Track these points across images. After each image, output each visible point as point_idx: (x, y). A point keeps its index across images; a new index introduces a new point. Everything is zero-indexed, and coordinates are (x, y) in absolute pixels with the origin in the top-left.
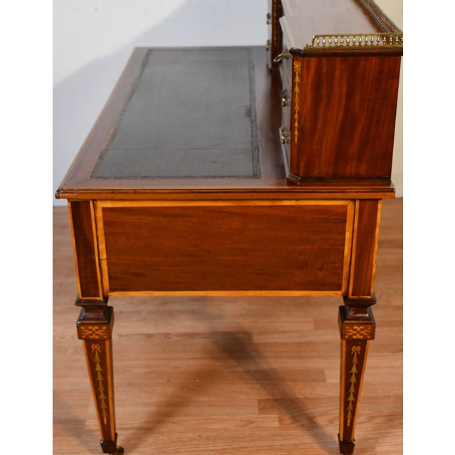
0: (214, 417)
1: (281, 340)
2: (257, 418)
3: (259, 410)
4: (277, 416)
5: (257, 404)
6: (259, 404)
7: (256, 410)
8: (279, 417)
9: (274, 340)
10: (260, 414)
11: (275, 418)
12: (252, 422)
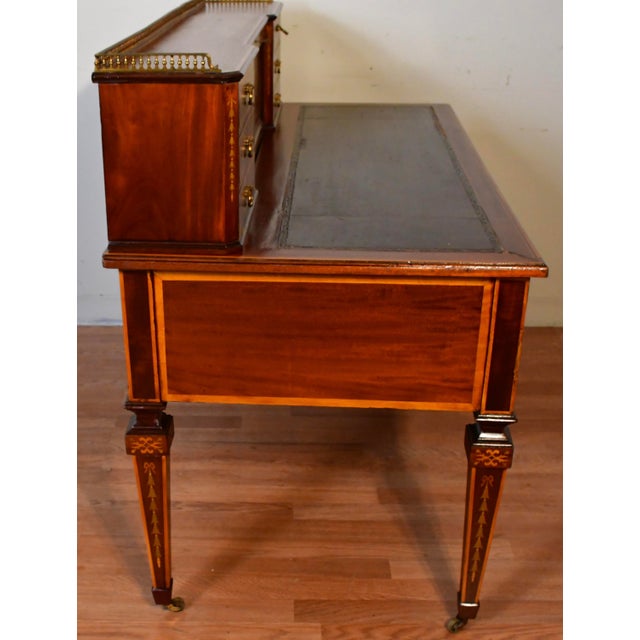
0: (230, 623)
1: (331, 517)
2: (290, 627)
3: (295, 615)
4: (319, 625)
5: (292, 606)
6: (296, 607)
7: (291, 615)
8: (322, 627)
9: (321, 517)
10: (295, 621)
11: (316, 628)
12: (285, 633)
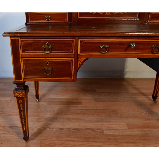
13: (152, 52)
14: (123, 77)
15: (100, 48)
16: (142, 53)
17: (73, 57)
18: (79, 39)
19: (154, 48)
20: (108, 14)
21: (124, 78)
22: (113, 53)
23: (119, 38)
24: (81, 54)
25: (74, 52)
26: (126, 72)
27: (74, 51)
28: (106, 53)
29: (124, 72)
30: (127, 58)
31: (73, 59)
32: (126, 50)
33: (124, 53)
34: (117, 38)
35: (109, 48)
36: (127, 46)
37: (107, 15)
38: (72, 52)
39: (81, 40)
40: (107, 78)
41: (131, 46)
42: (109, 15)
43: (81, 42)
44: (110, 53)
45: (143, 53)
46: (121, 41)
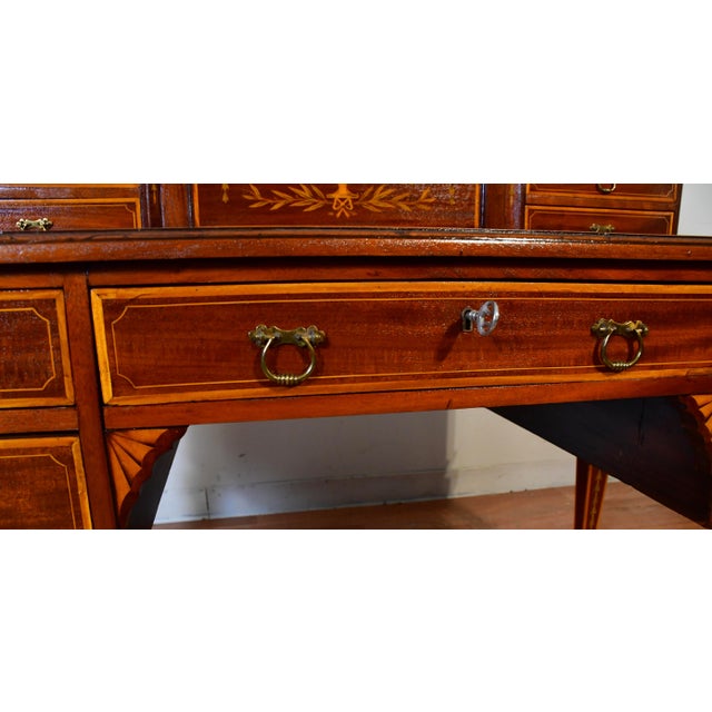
13: (600, 362)
14: (446, 494)
15: (256, 345)
16: (541, 372)
17: (73, 425)
18: (93, 292)
19: (604, 334)
20: (343, 213)
21: (450, 497)
22: (354, 380)
23: (385, 272)
24: (123, 401)
25: (69, 392)
26: (456, 473)
27: (68, 382)
28: (307, 382)
29: (447, 475)
30: (450, 412)
31: (75, 441)
32: (442, 353)
33: (434, 376)
34: (372, 271)
35: (321, 345)
36: (445, 327)
37: (339, 215)
38: (57, 390)
39: (112, 294)
40: (385, 505)
41: (468, 322)
42: (347, 215)
43: (111, 308)
44: (333, 381)
45: (549, 372)
46: (399, 294)
